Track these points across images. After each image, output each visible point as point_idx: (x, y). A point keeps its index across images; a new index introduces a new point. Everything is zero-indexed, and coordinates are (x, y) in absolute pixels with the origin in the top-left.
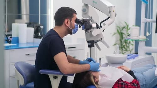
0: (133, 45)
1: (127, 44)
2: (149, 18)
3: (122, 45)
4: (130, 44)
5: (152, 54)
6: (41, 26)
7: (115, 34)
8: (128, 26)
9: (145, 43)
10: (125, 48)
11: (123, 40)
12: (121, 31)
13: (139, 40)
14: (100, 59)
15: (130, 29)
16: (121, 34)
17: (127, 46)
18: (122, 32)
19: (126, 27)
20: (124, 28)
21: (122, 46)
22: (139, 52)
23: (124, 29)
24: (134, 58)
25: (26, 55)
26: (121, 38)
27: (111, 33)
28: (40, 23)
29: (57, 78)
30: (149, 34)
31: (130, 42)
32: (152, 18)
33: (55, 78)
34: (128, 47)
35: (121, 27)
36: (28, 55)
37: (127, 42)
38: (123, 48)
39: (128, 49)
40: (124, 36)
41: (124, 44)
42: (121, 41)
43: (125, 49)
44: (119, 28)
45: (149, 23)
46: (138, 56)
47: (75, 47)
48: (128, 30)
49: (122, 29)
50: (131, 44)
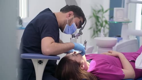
8: (103, 9)
12: (96, 14)
16: (97, 18)
19: (101, 10)
20: (99, 11)
29: (42, 62)
33: (40, 62)
35: (96, 10)
41: (100, 27)
46: (122, 39)
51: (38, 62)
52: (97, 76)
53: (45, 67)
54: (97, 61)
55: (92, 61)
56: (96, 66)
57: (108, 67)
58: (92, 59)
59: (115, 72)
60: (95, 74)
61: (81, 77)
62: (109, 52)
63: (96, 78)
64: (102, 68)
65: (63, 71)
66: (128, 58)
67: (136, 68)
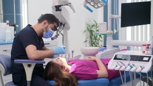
0: (102, 41)
1: (97, 41)
2: (116, 15)
3: (92, 41)
4: (99, 41)
5: (119, 46)
6: (17, 25)
7: (85, 31)
8: (97, 24)
9: (112, 37)
10: (95, 44)
11: (93, 37)
12: (90, 28)
13: (106, 34)
14: (73, 52)
15: (98, 27)
16: (91, 32)
17: (96, 43)
18: (92, 29)
19: (95, 25)
21: (92, 43)
22: (107, 46)
23: (93, 27)
24: (103, 51)
25: (4, 51)
26: (91, 35)
27: (82, 31)
28: (15, 23)
29: (31, 66)
30: (116, 30)
31: (99, 39)
32: (118, 15)
33: (29, 66)
34: (98, 43)
35: (90, 25)
36: (6, 50)
37: (96, 38)
38: (93, 45)
39: (98, 45)
40: (94, 33)
41: (94, 41)
42: (91, 38)
43: (94, 46)
44: (89, 26)
45: (116, 19)
46: (106, 48)
47: (49, 44)
48: (97, 27)
49: (92, 27)
50: (101, 41)
51: (28, 66)
52: (76, 76)
53: (33, 70)
54: (77, 65)
55: (73, 64)
56: (76, 68)
57: (85, 69)
58: (73, 63)
59: (91, 72)
60: (75, 75)
61: (63, 76)
62: (90, 58)
63: (75, 77)
64: (80, 69)
65: (49, 73)
66: (104, 62)
67: (108, 69)
